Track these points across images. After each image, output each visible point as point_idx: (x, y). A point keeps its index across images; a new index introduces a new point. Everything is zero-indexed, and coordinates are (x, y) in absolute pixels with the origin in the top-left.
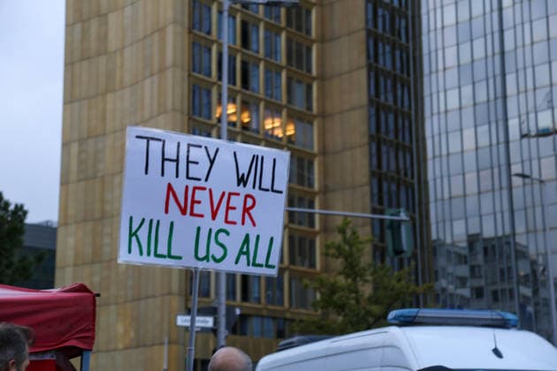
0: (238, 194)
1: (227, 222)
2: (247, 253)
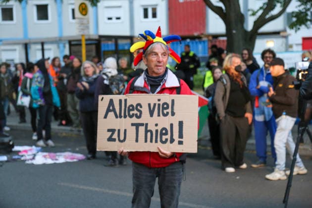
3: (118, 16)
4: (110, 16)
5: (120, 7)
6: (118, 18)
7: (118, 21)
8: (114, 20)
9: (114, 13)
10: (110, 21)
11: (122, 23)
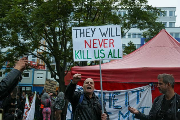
0: (107, 40)
1: (104, 47)
2: (111, 55)
3: (42, 77)
4: (39, 76)
5: (43, 73)
6: (41, 77)
7: (41, 78)
8: (40, 78)
9: (40, 76)
10: (38, 78)
11: (43, 79)
